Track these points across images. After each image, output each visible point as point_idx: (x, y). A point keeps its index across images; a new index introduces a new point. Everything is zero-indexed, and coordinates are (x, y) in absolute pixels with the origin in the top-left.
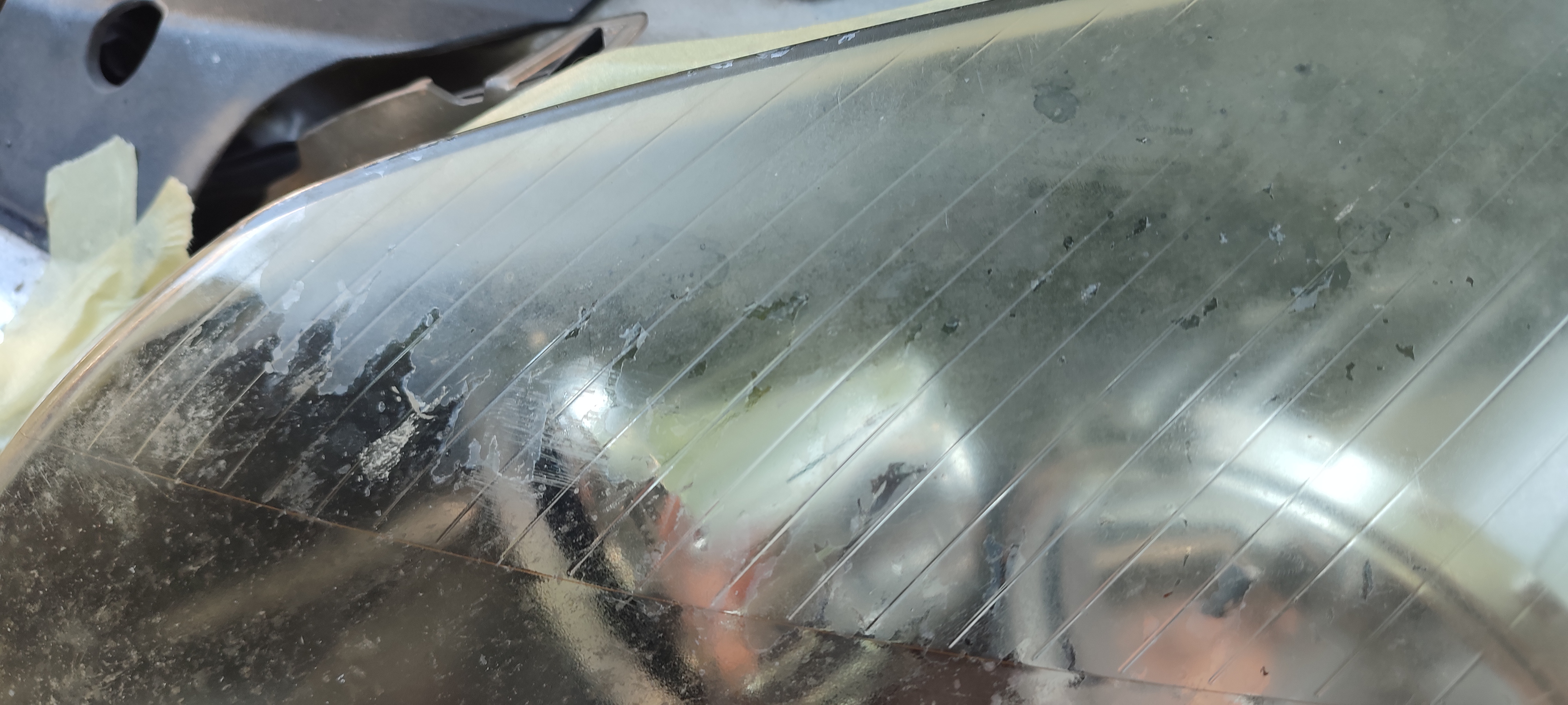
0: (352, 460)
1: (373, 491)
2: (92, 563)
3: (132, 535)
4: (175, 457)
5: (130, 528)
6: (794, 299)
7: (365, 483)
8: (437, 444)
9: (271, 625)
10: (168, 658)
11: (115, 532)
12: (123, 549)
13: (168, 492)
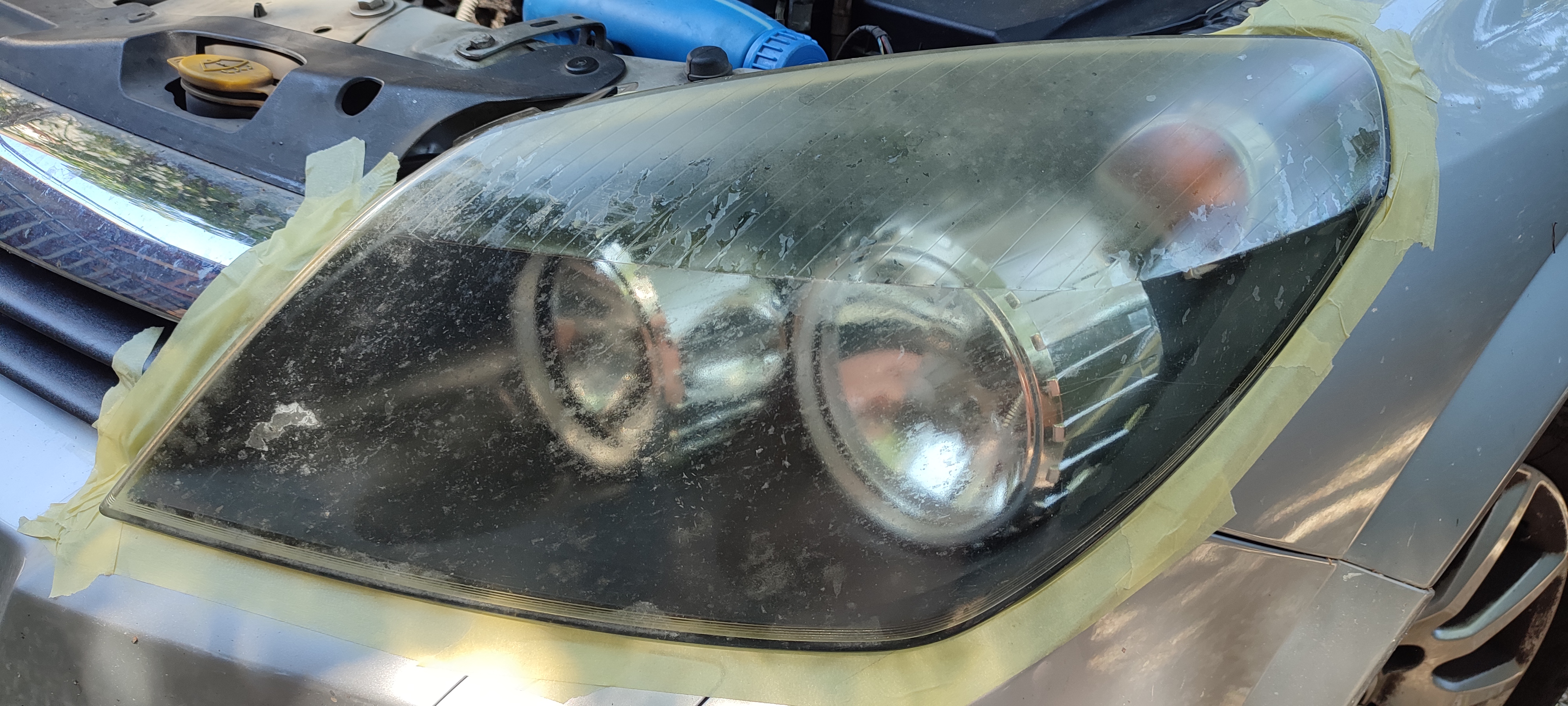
0: (524, 222)
1: (532, 233)
2: (380, 283)
3: (405, 266)
4: (435, 228)
5: (406, 263)
6: (708, 159)
7: (529, 230)
8: (562, 213)
9: (475, 297)
10: (415, 323)
11: (397, 265)
12: (400, 273)
13: (430, 243)
